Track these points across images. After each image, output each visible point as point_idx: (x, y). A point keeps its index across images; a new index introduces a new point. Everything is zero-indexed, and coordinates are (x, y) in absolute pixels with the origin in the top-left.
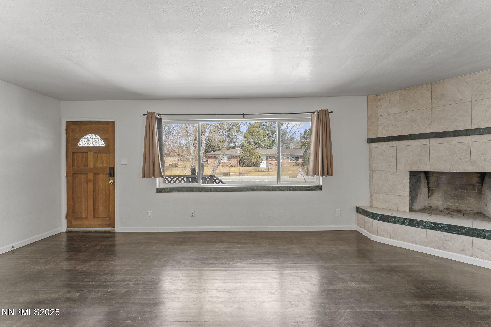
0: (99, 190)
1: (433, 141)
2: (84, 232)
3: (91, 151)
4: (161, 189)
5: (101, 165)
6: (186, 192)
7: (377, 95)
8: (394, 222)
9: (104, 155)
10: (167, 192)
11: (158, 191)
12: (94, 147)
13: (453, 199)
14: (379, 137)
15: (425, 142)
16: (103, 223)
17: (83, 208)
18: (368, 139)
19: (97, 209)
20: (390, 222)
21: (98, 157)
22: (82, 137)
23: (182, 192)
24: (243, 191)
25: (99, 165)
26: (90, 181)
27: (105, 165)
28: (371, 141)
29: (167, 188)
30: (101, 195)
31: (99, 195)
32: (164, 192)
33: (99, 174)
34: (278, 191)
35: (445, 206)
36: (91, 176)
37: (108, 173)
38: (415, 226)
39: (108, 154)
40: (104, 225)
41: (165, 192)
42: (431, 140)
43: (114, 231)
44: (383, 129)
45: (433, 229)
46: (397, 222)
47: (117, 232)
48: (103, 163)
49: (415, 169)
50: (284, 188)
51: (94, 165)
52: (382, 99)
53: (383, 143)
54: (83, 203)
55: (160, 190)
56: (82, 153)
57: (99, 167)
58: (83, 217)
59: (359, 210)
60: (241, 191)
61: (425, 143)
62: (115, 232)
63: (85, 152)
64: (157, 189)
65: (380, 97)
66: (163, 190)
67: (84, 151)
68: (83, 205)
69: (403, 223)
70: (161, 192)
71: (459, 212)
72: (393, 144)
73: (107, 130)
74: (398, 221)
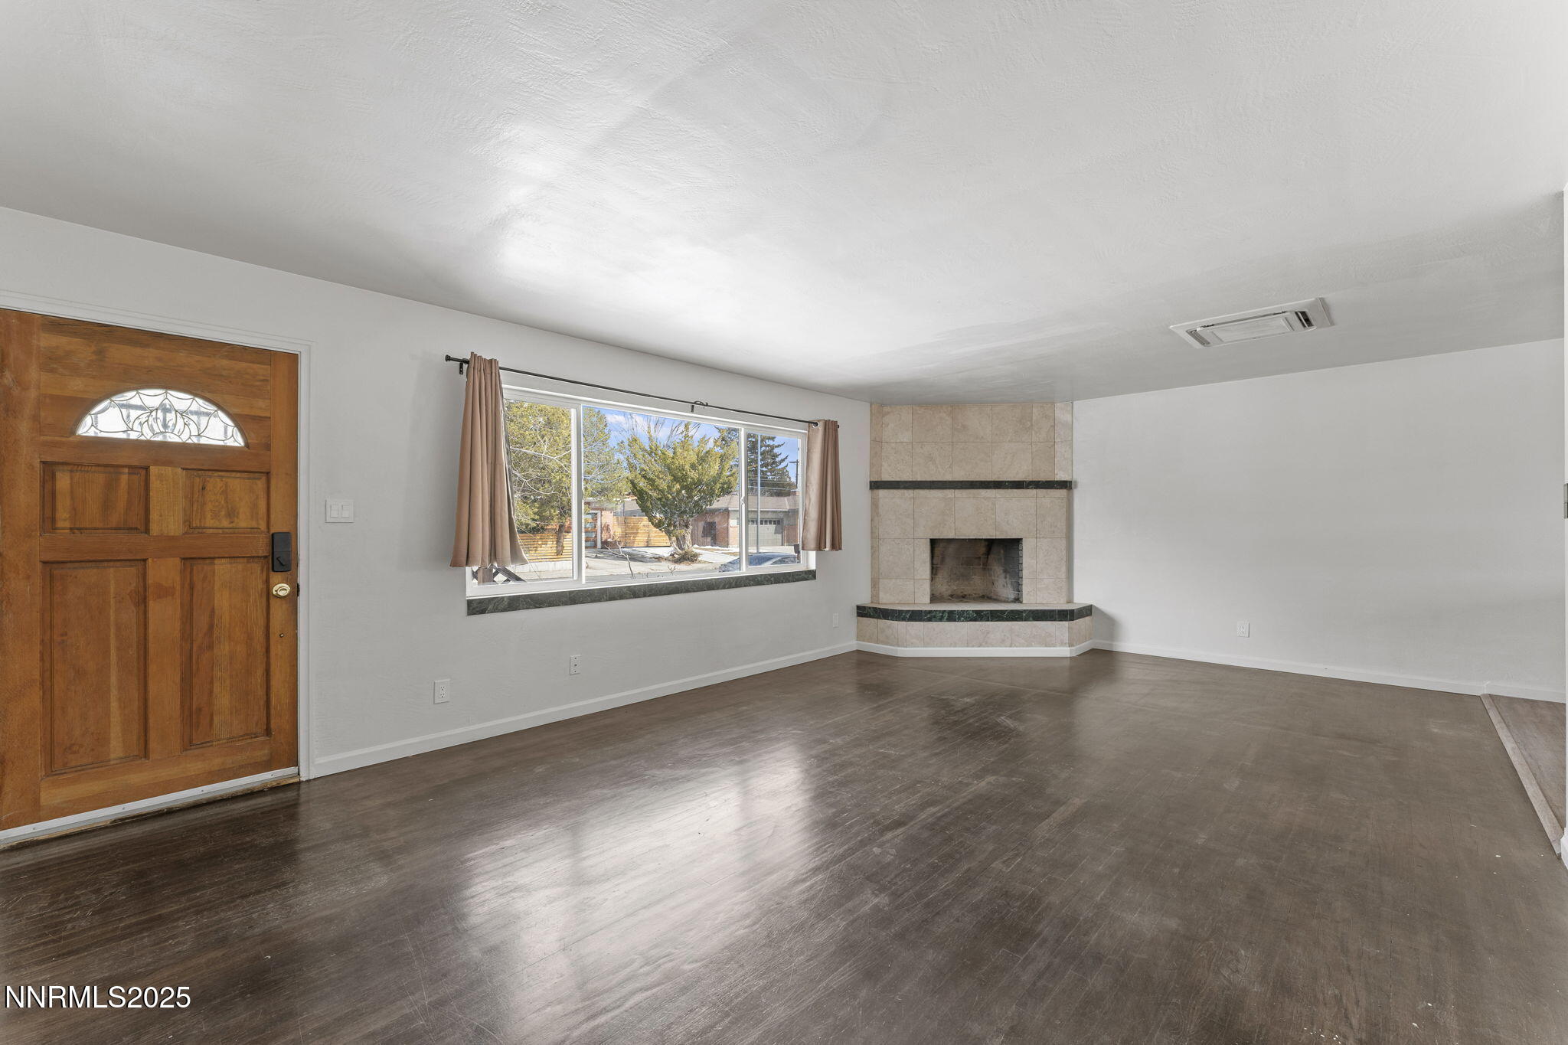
0: (211, 627)
1: (958, 493)
2: (117, 825)
3: (168, 463)
4: (481, 601)
5: (225, 523)
6: (559, 605)
7: (882, 405)
8: (930, 620)
9: (237, 484)
10: (502, 611)
11: (474, 609)
12: (183, 448)
13: (959, 579)
14: (883, 480)
15: (949, 493)
16: (233, 763)
17: (116, 718)
18: (871, 482)
19: (200, 710)
20: (924, 620)
21: (208, 488)
22: (108, 395)
23: (546, 606)
24: (690, 592)
25: (209, 522)
26: (164, 592)
27: (243, 524)
28: (875, 485)
29: (503, 598)
30: (223, 649)
31: (211, 647)
32: (492, 612)
33: (208, 561)
34: (753, 585)
35: (949, 592)
36: (165, 571)
37: (261, 554)
38: (955, 621)
39: (260, 479)
40: (241, 767)
41: (495, 610)
42: (957, 491)
43: (296, 780)
44: (890, 466)
45: (975, 620)
46: (933, 619)
47: (309, 781)
48: (232, 514)
49: (936, 536)
50: (763, 577)
51: (188, 522)
52: (889, 413)
53: (895, 491)
54: (114, 693)
55: (476, 607)
56: (112, 470)
57: (211, 531)
58: (112, 756)
59: (862, 612)
60: (687, 591)
61: (950, 496)
62: (300, 783)
63: (126, 466)
64: (470, 603)
65: (886, 409)
66: (491, 607)
67: (120, 462)
68: (114, 705)
69: (941, 620)
70: (483, 612)
71: (963, 598)
72: (909, 493)
73: (258, 383)
74: (935, 617)
